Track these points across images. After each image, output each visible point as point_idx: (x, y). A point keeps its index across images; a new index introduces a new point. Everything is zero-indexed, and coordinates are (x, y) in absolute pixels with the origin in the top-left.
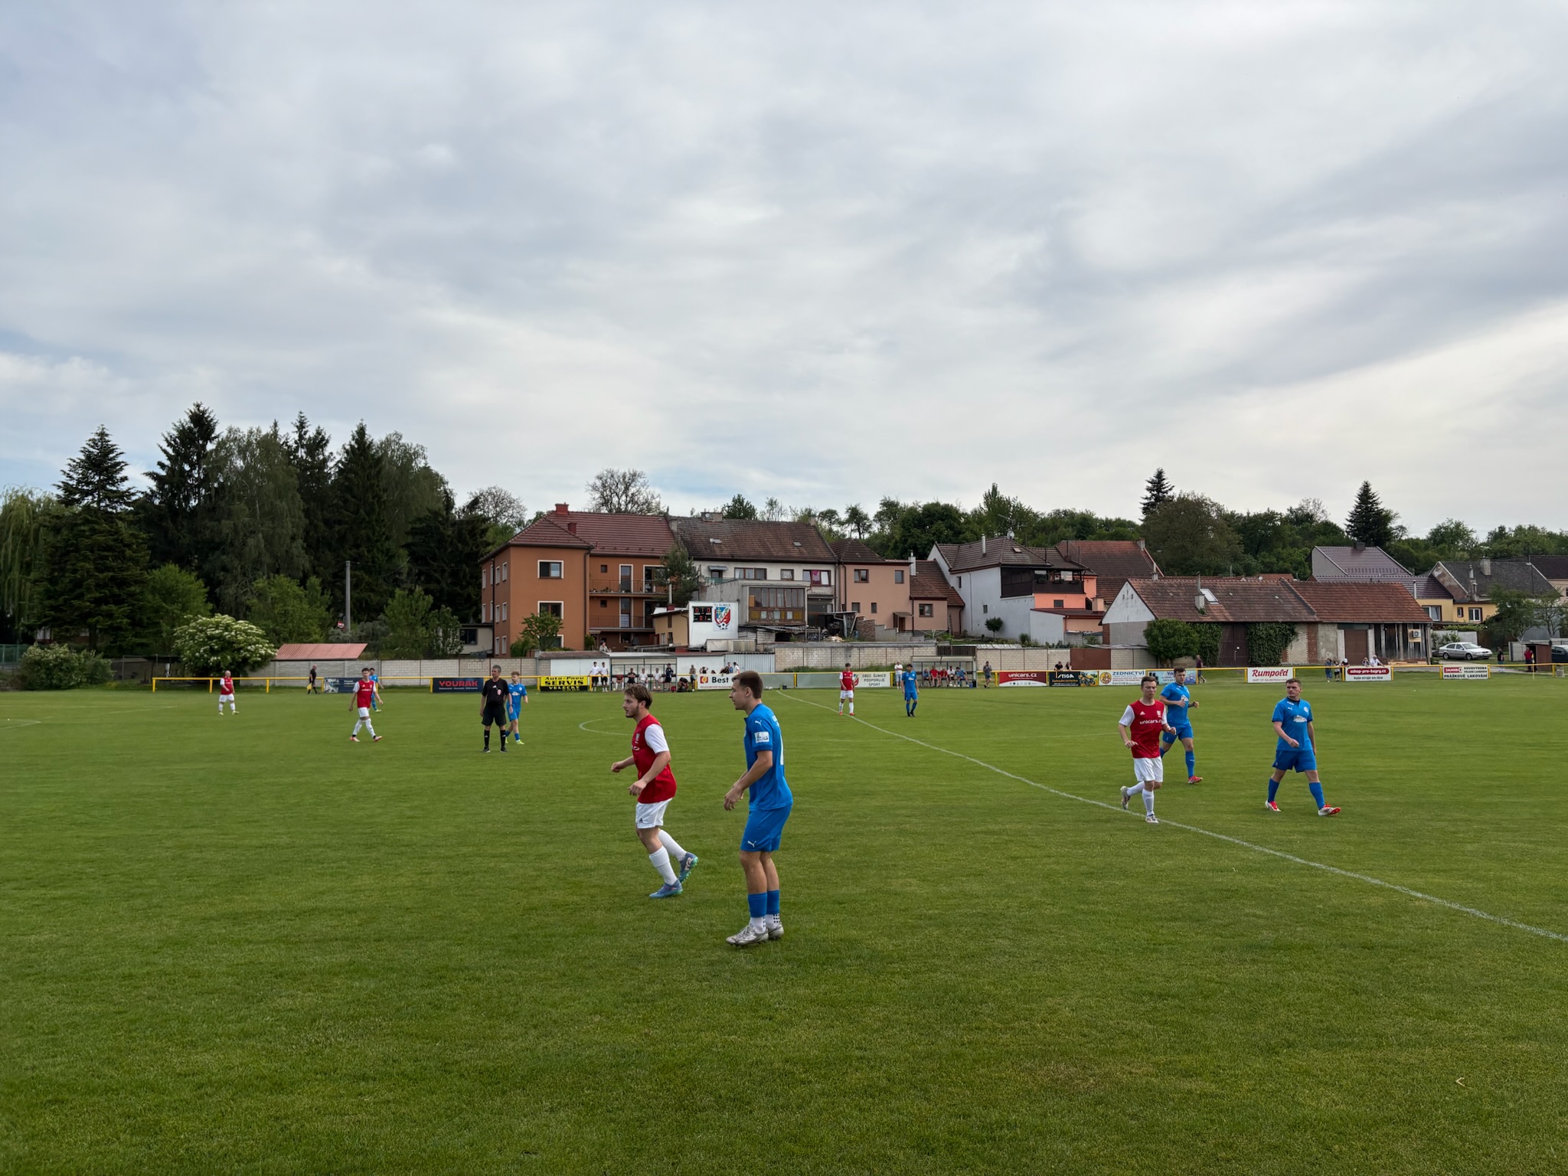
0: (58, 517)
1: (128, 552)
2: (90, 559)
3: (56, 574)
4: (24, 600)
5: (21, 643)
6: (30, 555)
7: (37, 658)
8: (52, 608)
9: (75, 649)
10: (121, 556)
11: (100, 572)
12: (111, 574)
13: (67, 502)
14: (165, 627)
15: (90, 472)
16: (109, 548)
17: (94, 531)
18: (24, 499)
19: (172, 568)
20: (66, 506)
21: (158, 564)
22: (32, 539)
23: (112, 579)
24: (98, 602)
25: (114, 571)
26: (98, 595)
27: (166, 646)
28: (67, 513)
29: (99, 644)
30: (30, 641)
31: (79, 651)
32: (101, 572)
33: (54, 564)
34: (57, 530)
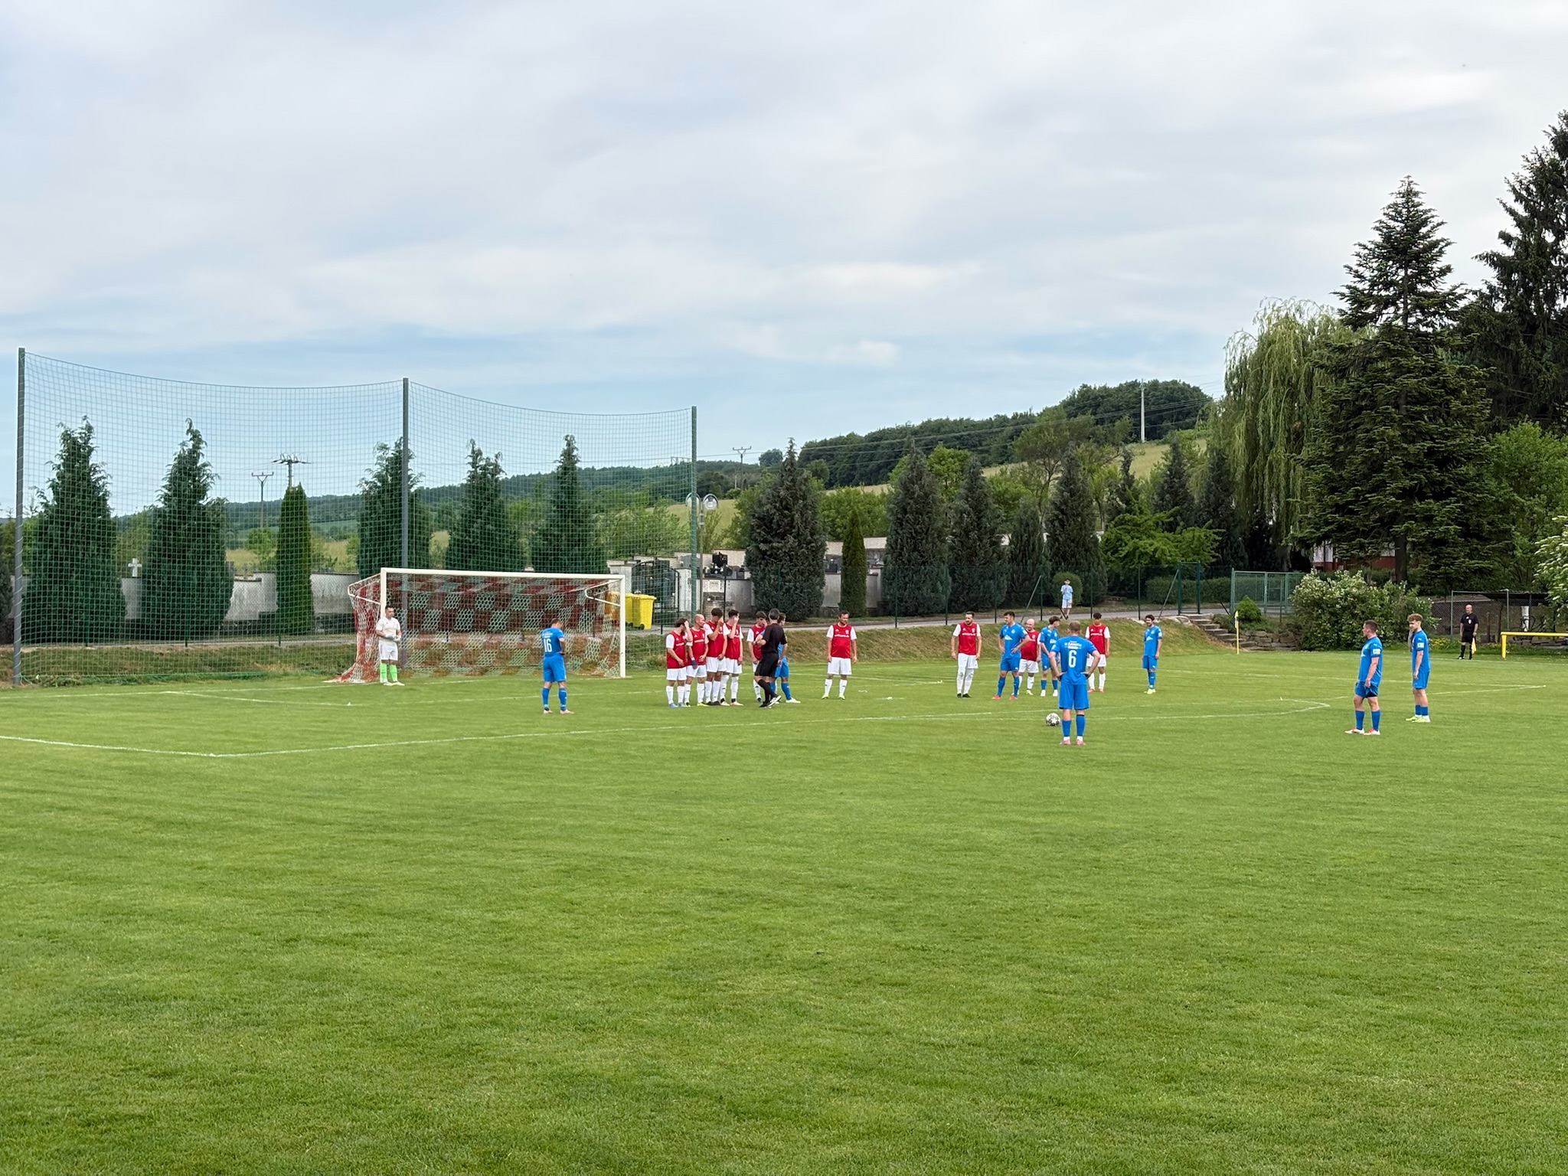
0: (1341, 349)
1: (1455, 404)
2: (1393, 420)
3: (1341, 448)
4: (1294, 496)
5: (1290, 570)
6: (1300, 418)
7: (1317, 595)
8: (1339, 508)
9: (1374, 579)
10: (1443, 413)
11: (1409, 443)
12: (1428, 444)
13: (1357, 321)
14: (1520, 540)
15: (1392, 266)
16: (1423, 399)
17: (1400, 370)
18: (1288, 322)
19: (1528, 429)
20: (1355, 329)
21: (1504, 422)
22: (1303, 391)
23: (1430, 453)
24: (1408, 494)
25: (1433, 440)
26: (1407, 483)
27: (1523, 575)
28: (1356, 342)
29: (1411, 571)
30: (1302, 564)
31: (1380, 583)
32: (1413, 442)
33: (1338, 431)
34: (1341, 372)
